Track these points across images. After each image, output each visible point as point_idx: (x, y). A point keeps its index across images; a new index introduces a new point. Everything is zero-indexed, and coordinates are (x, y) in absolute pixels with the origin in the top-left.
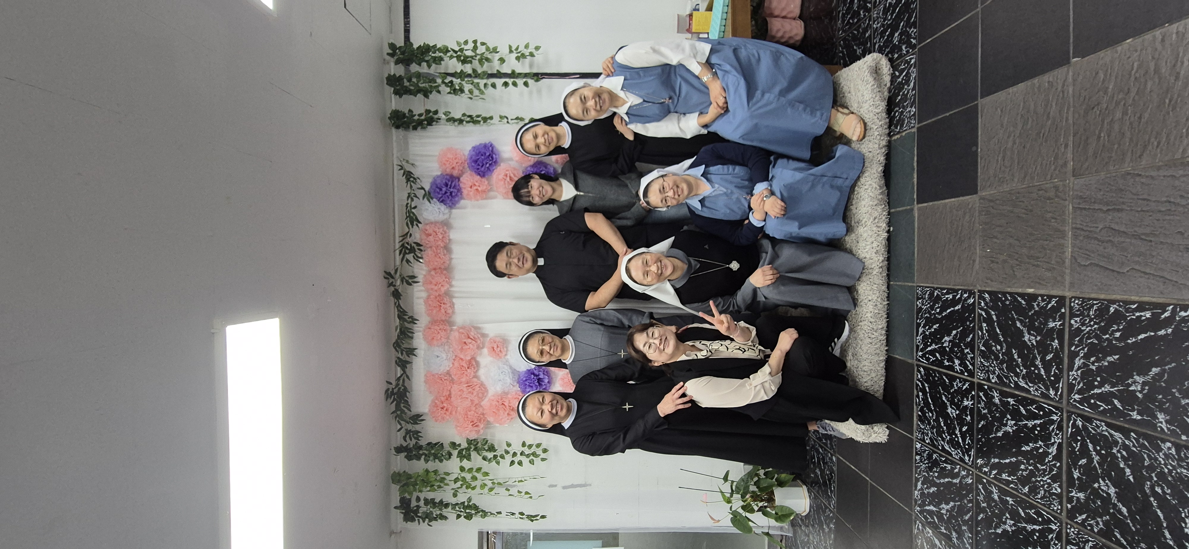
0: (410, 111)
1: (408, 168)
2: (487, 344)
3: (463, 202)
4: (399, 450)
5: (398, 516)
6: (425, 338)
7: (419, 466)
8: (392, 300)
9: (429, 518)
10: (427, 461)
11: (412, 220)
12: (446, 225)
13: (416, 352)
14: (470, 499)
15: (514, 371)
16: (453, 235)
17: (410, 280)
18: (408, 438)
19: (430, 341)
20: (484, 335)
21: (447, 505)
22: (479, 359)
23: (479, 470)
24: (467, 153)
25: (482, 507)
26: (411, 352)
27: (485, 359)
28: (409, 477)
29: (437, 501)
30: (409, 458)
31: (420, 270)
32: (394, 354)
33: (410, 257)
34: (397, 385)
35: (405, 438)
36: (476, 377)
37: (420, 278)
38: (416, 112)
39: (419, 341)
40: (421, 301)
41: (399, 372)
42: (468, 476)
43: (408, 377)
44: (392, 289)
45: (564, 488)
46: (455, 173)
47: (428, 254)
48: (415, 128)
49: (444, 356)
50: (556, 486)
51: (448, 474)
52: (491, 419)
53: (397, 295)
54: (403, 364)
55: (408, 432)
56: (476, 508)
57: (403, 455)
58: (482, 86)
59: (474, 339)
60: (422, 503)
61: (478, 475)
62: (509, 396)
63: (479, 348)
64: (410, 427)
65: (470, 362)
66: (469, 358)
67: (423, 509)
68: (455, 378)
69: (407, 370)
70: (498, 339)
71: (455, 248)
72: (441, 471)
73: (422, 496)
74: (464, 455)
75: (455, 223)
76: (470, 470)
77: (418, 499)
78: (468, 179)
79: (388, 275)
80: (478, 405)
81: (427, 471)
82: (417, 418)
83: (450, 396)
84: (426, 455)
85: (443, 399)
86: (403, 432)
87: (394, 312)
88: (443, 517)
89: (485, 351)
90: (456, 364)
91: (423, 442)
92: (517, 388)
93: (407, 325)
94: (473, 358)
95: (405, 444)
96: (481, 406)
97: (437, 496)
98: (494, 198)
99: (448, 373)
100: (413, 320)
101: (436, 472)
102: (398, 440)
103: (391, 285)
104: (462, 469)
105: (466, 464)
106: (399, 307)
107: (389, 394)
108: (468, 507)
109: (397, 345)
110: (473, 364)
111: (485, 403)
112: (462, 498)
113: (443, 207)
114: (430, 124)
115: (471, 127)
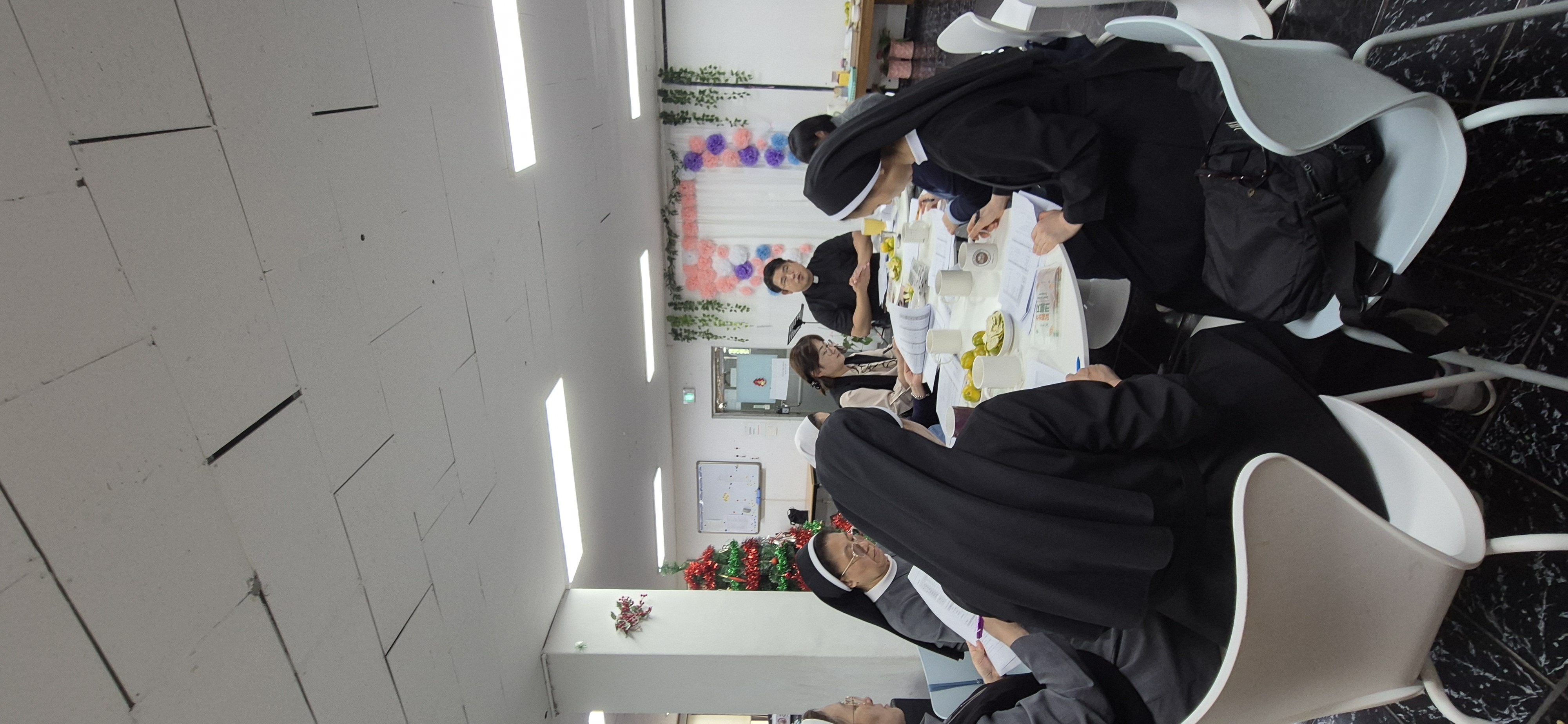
0: (672, 112)
1: (673, 148)
2: (717, 250)
3: (703, 168)
4: (670, 304)
5: (671, 337)
6: (683, 245)
7: (681, 313)
8: (665, 224)
9: (688, 339)
10: (685, 311)
11: (677, 181)
12: (694, 181)
13: (677, 253)
14: (708, 330)
15: (732, 265)
16: (697, 187)
17: (674, 213)
18: (675, 299)
19: (686, 248)
20: (715, 245)
21: (696, 333)
22: (712, 258)
23: (713, 316)
24: (706, 139)
25: (714, 334)
26: (675, 253)
27: (716, 258)
28: (677, 318)
29: (691, 330)
30: (675, 309)
31: (679, 207)
32: (667, 254)
33: (673, 200)
34: (669, 271)
35: (673, 299)
36: (711, 267)
37: (679, 211)
38: (676, 112)
39: (679, 246)
40: (680, 225)
41: (669, 264)
42: (707, 319)
43: (674, 267)
44: (664, 218)
45: (758, 327)
46: (700, 152)
47: (684, 199)
48: (676, 124)
49: (694, 256)
50: (753, 326)
51: (696, 317)
52: (719, 290)
53: (666, 221)
54: (671, 260)
55: (675, 296)
56: (711, 334)
57: (673, 307)
58: (715, 98)
59: (710, 248)
60: (683, 331)
61: (713, 320)
62: (730, 278)
63: (713, 252)
64: (676, 293)
65: (708, 260)
66: (708, 257)
67: (684, 334)
68: (700, 268)
69: (673, 263)
70: (723, 248)
71: (698, 194)
72: (693, 316)
73: (683, 328)
74: (705, 308)
75: (698, 179)
76: (708, 316)
77: (681, 330)
78: (707, 155)
79: (663, 211)
80: (712, 283)
81: (686, 316)
82: (679, 289)
83: (697, 277)
84: (684, 308)
85: (693, 279)
86: (672, 295)
87: (666, 231)
88: (694, 338)
89: (716, 253)
90: (701, 261)
91: (684, 301)
92: (734, 274)
93: (673, 238)
94: (710, 258)
95: (674, 302)
96: (714, 283)
97: (691, 328)
98: (720, 165)
99: (696, 265)
100: (676, 236)
101: (690, 316)
102: (670, 299)
103: (664, 216)
104: (704, 315)
105: (706, 312)
106: (668, 228)
107: (665, 275)
108: (708, 334)
109: (668, 249)
110: (710, 260)
111: (715, 281)
112: (704, 329)
113: (692, 173)
114: (684, 121)
115: (708, 124)
